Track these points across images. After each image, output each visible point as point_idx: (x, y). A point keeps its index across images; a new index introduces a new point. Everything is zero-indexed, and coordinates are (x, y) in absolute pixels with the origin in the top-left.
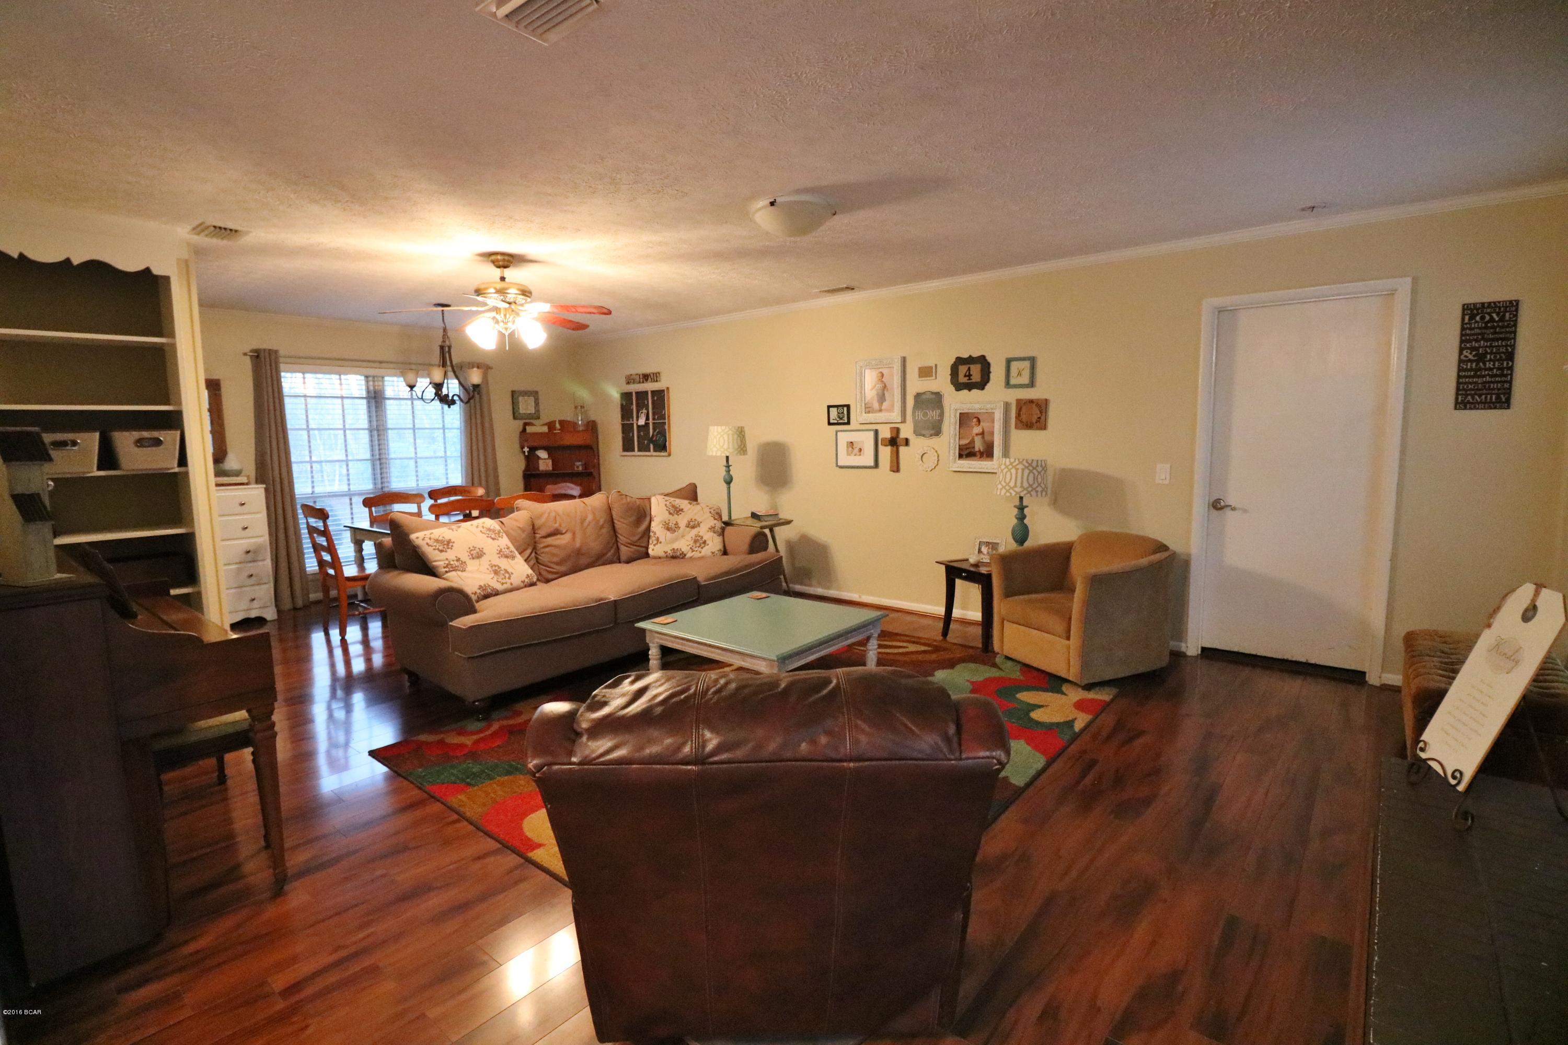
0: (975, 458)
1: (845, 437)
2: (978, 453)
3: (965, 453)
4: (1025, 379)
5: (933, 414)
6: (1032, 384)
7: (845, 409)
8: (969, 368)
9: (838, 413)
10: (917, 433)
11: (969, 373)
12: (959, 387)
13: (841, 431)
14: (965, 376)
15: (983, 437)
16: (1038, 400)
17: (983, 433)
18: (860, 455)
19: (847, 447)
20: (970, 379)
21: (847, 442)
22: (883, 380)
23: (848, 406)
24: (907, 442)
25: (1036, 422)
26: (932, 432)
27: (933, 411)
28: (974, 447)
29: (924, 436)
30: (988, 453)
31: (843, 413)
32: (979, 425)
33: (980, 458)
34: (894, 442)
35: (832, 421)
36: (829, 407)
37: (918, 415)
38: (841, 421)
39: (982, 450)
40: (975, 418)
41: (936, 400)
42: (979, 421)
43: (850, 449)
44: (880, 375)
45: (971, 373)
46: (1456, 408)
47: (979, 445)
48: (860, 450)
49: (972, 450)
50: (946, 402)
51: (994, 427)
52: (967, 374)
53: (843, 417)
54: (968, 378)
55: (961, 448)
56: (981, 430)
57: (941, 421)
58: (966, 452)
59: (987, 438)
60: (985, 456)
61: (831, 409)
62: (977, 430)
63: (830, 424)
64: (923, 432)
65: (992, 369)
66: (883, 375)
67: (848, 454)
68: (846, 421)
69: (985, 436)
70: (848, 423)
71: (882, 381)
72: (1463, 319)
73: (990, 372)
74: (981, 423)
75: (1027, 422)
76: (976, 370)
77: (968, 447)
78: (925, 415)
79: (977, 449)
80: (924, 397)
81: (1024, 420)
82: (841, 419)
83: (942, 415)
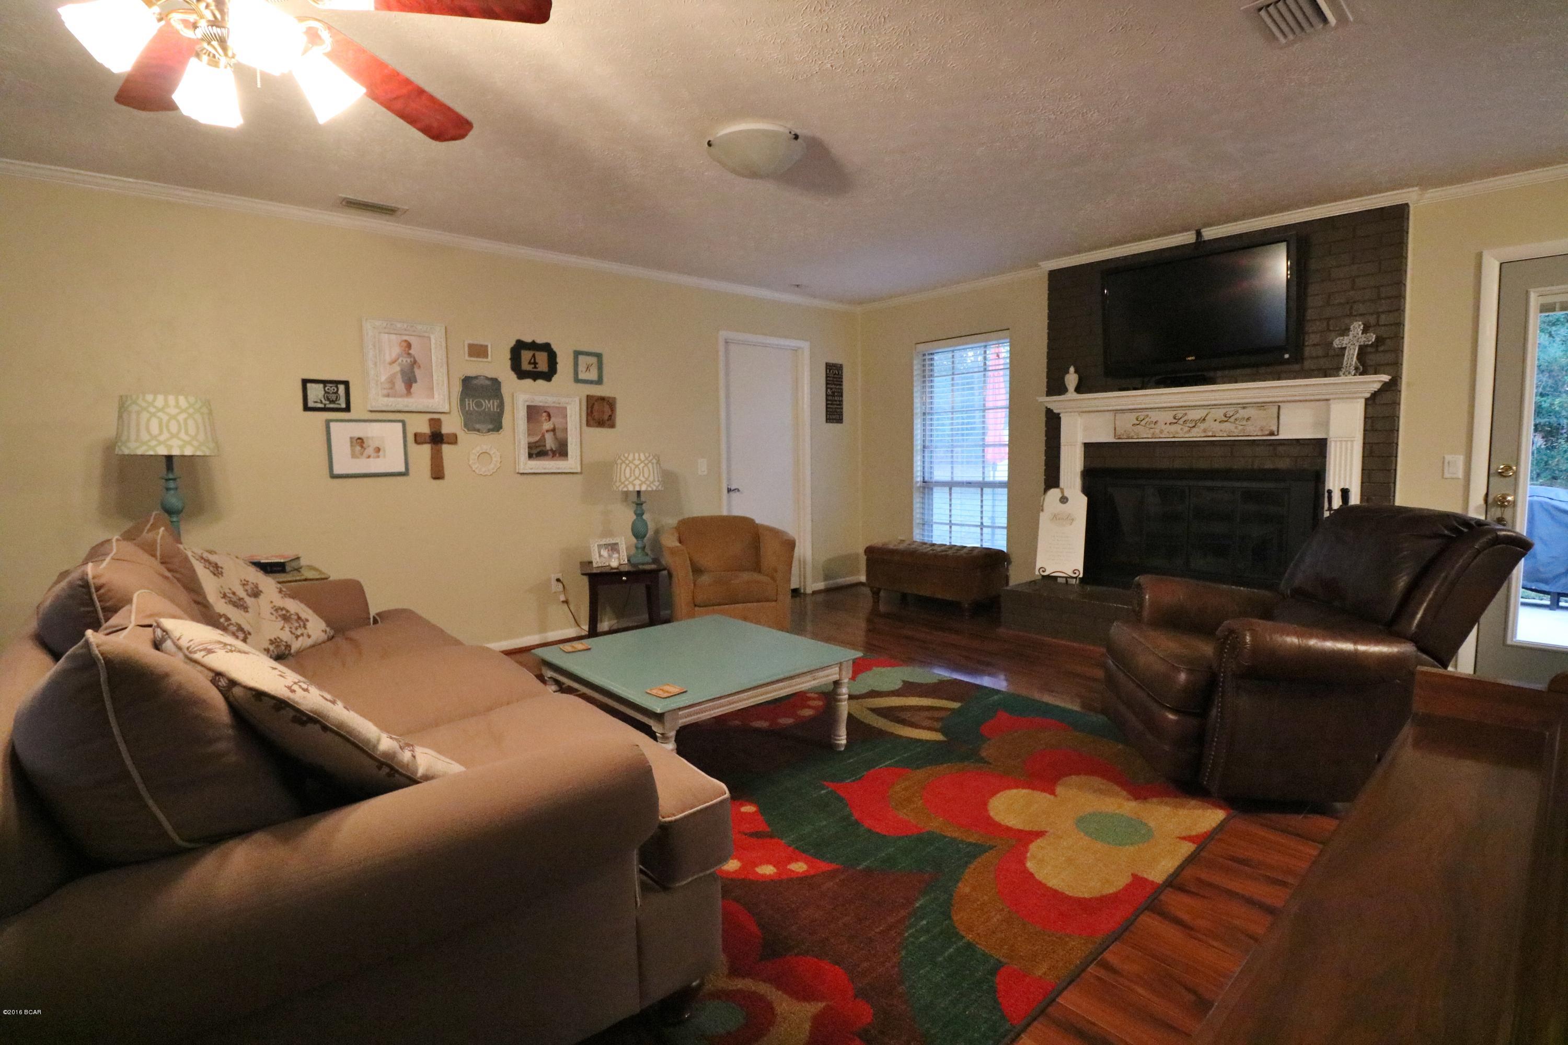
0: (546, 458)
1: (342, 432)
2: (550, 452)
3: (534, 451)
4: (593, 375)
5: (490, 405)
6: (599, 381)
7: (342, 388)
8: (534, 356)
9: (326, 392)
10: (469, 426)
11: (535, 360)
12: (521, 374)
13: (337, 421)
14: (530, 363)
15: (555, 434)
16: (610, 398)
17: (554, 430)
18: (378, 457)
19: (352, 446)
20: (535, 367)
21: (351, 438)
22: (410, 352)
23: (346, 384)
24: (453, 439)
25: (608, 420)
26: (491, 426)
27: (489, 402)
28: (545, 446)
29: (478, 431)
30: (561, 451)
31: (337, 392)
32: (550, 420)
33: (553, 457)
34: (437, 438)
35: (311, 404)
36: (305, 382)
37: (469, 404)
38: (332, 406)
39: (554, 449)
40: (545, 412)
41: (493, 388)
42: (549, 416)
43: (358, 448)
44: (404, 344)
45: (537, 361)
46: (827, 422)
47: (550, 443)
48: (378, 450)
49: (544, 449)
50: (505, 390)
51: (567, 423)
52: (532, 361)
53: (337, 398)
54: (533, 366)
55: (531, 446)
56: (552, 426)
57: (501, 414)
58: (537, 451)
59: (559, 434)
60: (557, 455)
61: (309, 385)
62: (547, 426)
63: (306, 408)
64: (478, 426)
65: (558, 360)
66: (409, 346)
67: (354, 456)
68: (343, 406)
69: (557, 434)
70: (348, 409)
71: (409, 354)
72: (826, 371)
73: (556, 363)
74: (553, 419)
75: (599, 419)
76: (542, 358)
77: (537, 445)
78: (479, 405)
79: (548, 447)
80: (475, 382)
81: (596, 417)
82: (332, 402)
83: (501, 405)
